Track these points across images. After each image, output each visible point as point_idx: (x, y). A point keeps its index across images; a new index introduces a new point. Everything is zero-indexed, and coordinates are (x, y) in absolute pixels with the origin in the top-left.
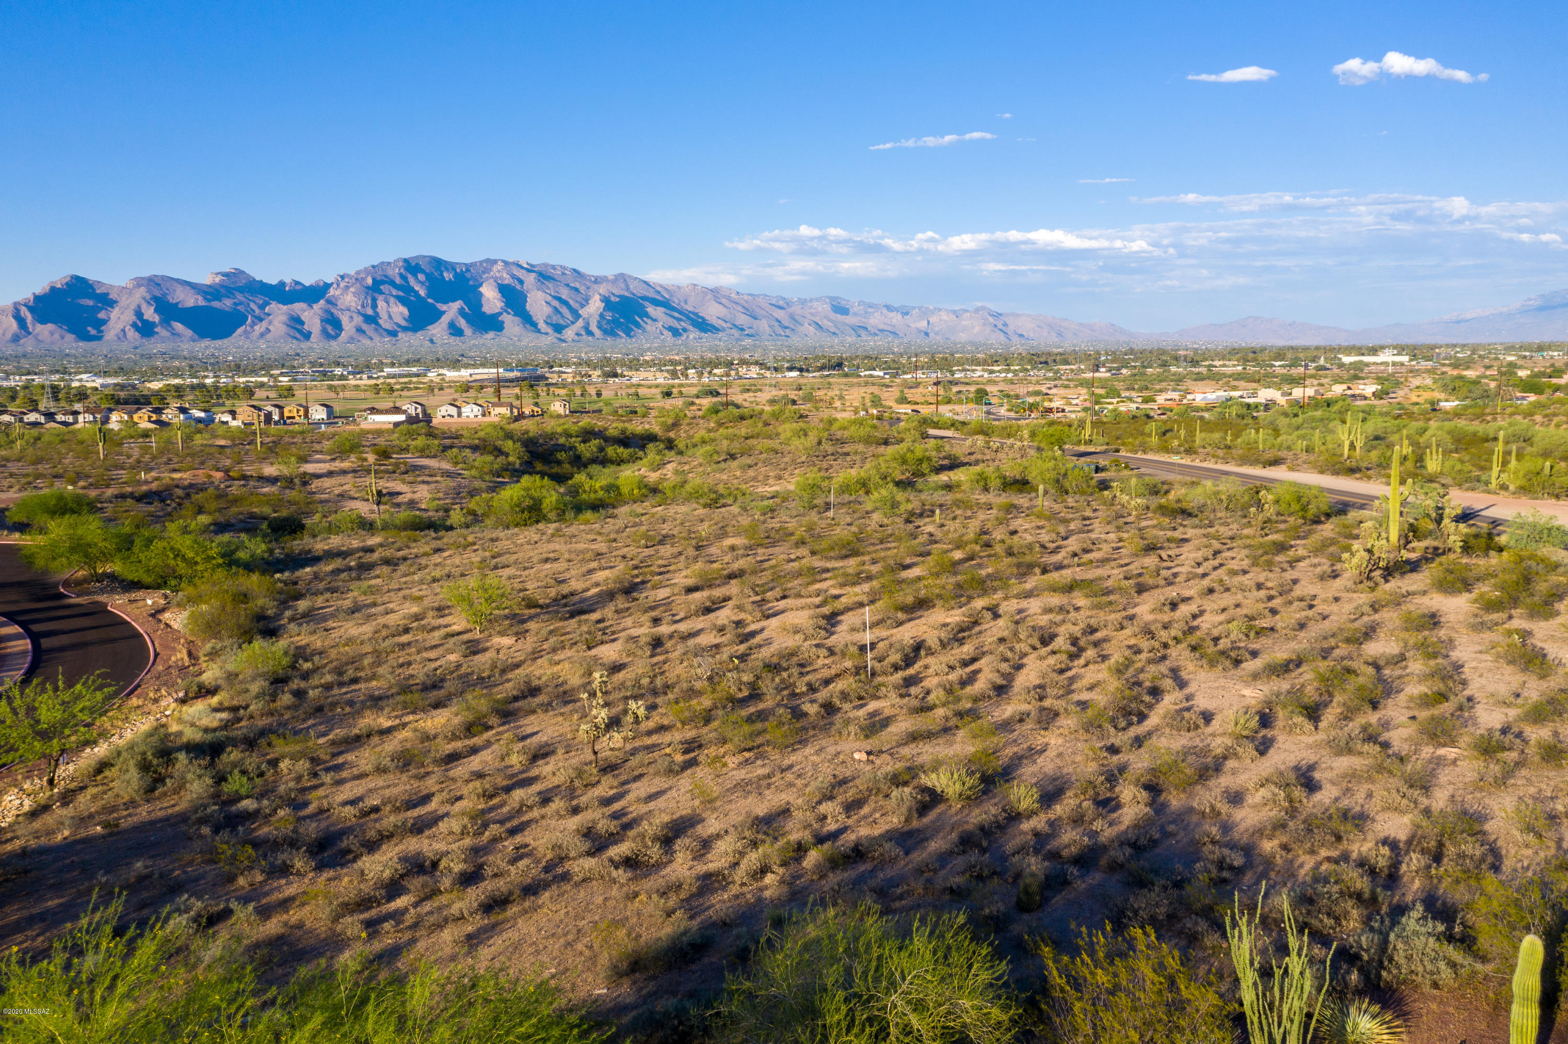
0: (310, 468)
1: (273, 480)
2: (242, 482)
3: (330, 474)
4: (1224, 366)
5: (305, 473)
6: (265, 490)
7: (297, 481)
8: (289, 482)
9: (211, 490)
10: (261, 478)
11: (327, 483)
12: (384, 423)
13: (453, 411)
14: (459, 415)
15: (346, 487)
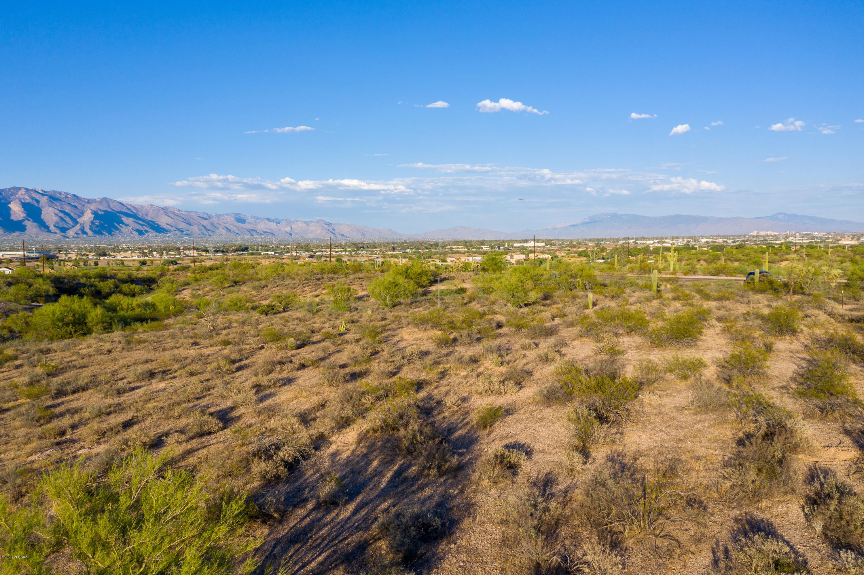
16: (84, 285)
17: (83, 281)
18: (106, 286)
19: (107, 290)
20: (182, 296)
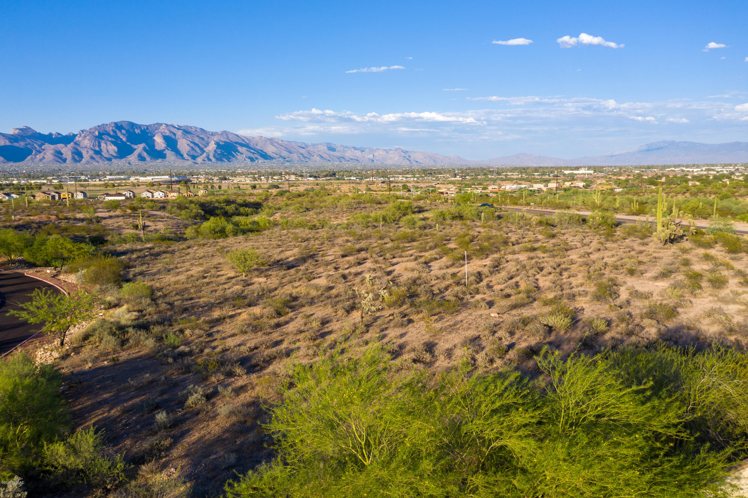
0: (100, 215)
1: (82, 220)
2: (66, 221)
3: (110, 217)
4: (513, 175)
5: (98, 217)
6: (79, 224)
7: (94, 220)
8: (90, 221)
9: (51, 224)
10: (75, 219)
11: (110, 221)
13: (150, 194)
14: (153, 196)
15: (120, 223)
16: (217, 208)
17: (217, 205)
18: (231, 208)
19: (231, 211)
20: (275, 217)
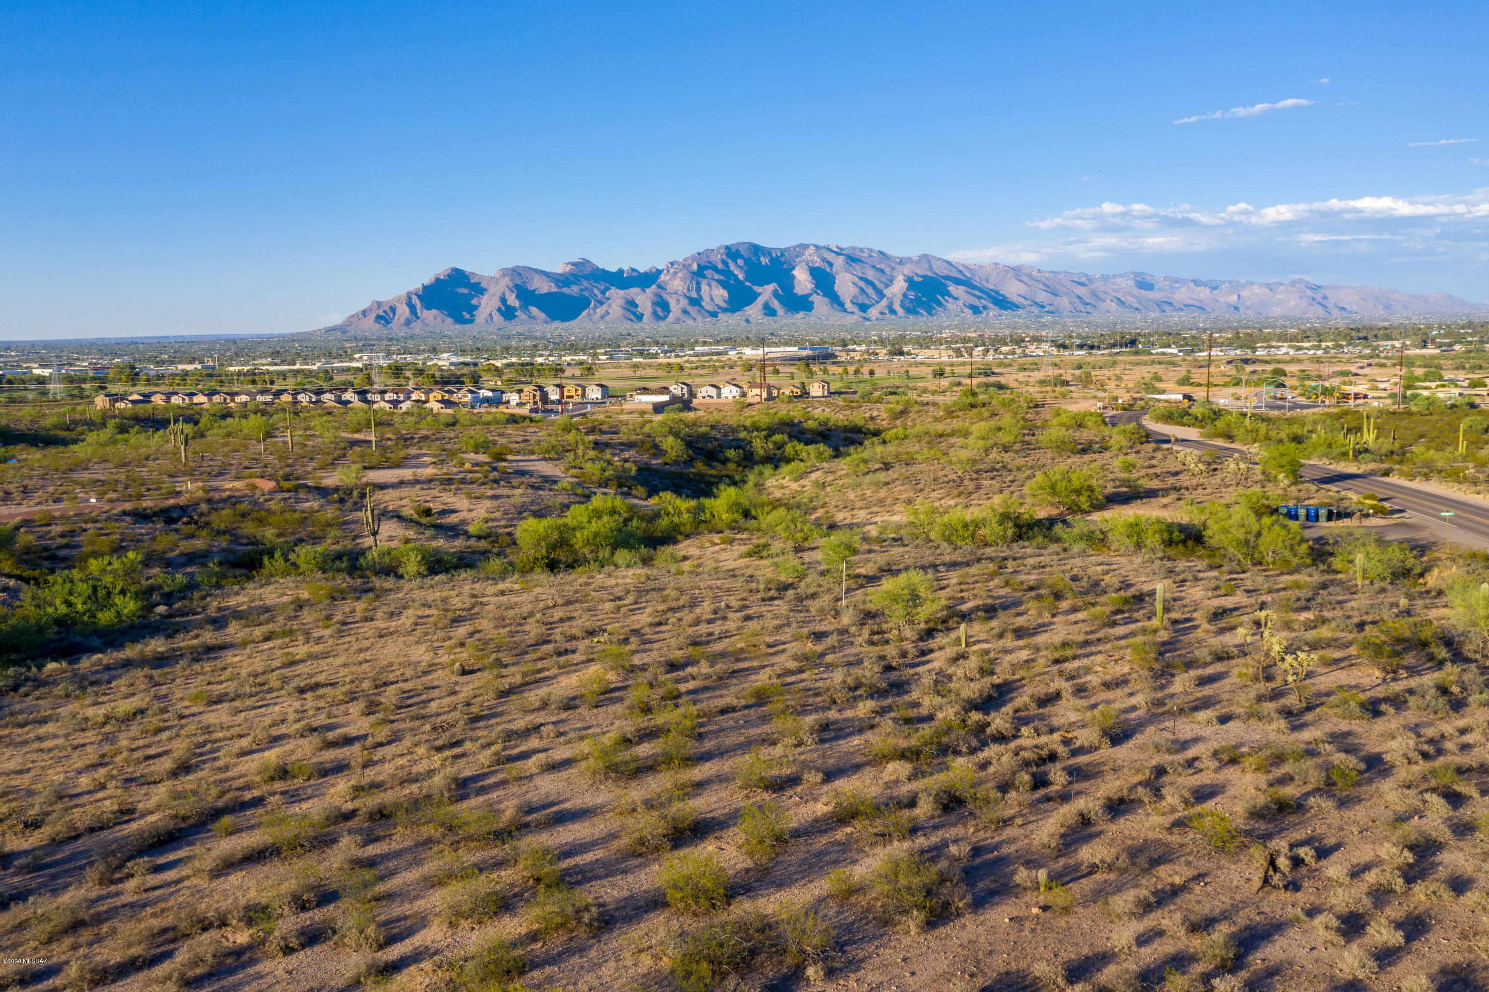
1: (326, 492)
2: (290, 494)
6: (307, 504)
10: (316, 489)
12: (647, 403)
13: (713, 392)
14: (719, 396)
18: (765, 447)
